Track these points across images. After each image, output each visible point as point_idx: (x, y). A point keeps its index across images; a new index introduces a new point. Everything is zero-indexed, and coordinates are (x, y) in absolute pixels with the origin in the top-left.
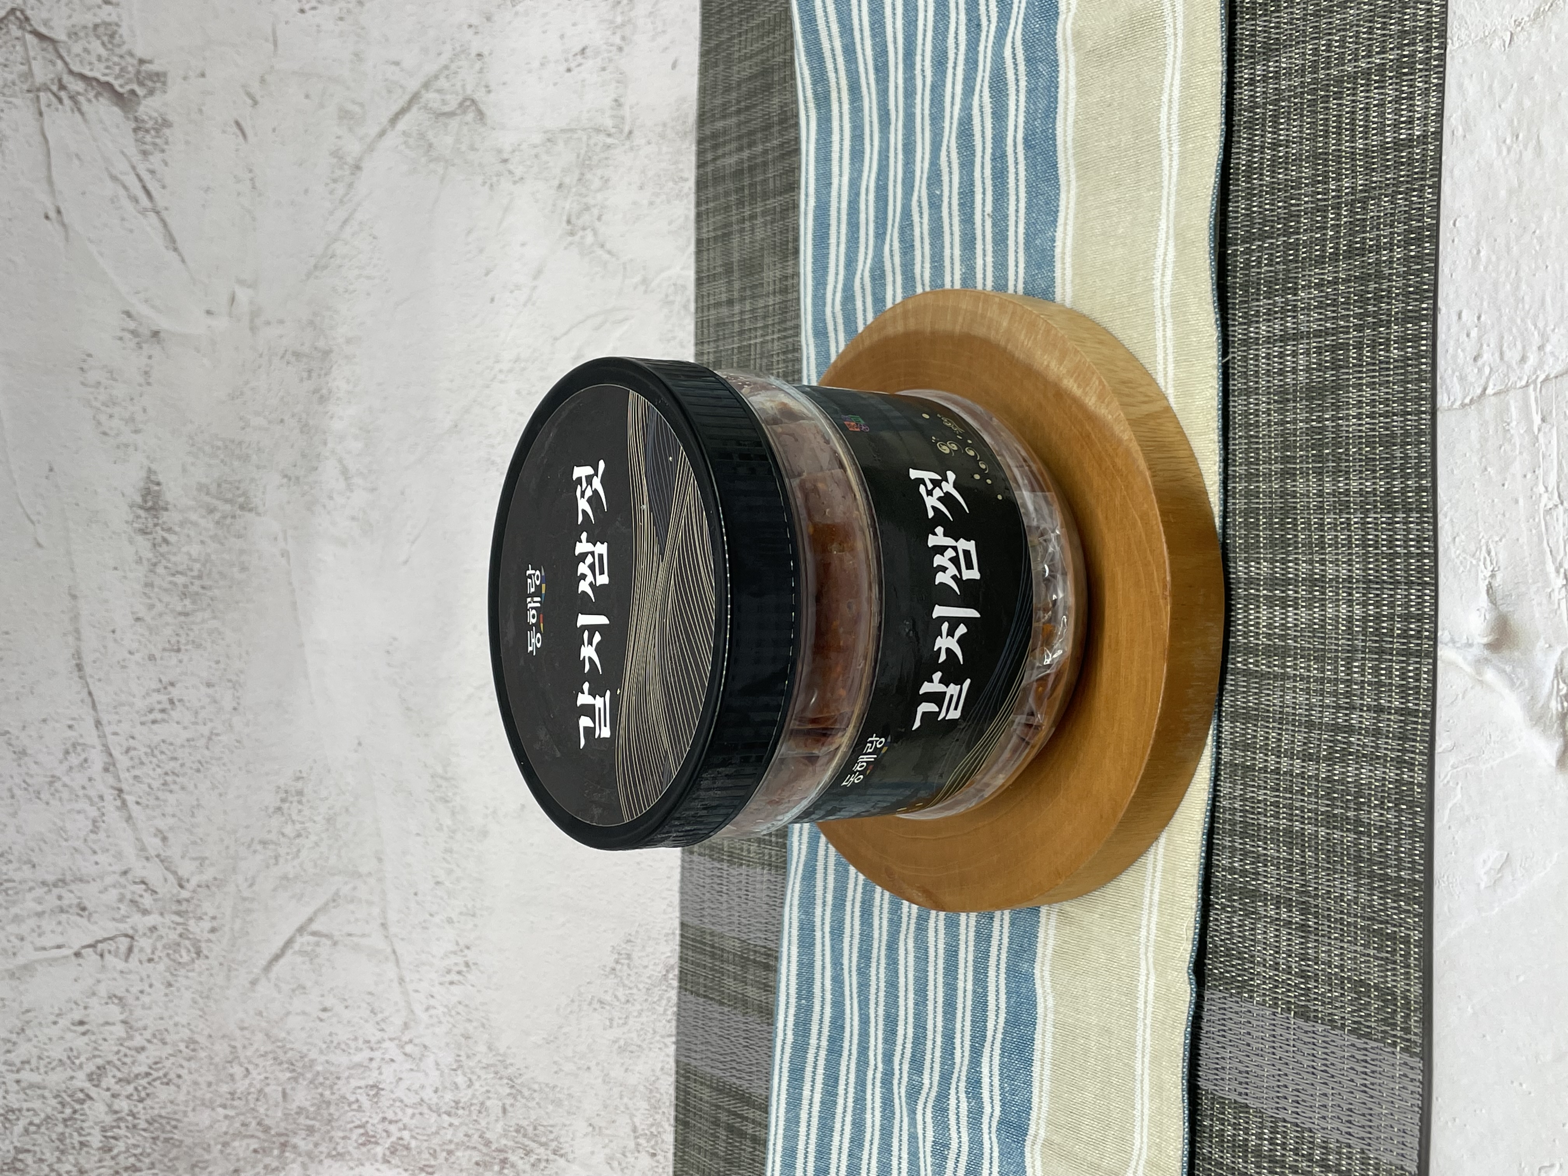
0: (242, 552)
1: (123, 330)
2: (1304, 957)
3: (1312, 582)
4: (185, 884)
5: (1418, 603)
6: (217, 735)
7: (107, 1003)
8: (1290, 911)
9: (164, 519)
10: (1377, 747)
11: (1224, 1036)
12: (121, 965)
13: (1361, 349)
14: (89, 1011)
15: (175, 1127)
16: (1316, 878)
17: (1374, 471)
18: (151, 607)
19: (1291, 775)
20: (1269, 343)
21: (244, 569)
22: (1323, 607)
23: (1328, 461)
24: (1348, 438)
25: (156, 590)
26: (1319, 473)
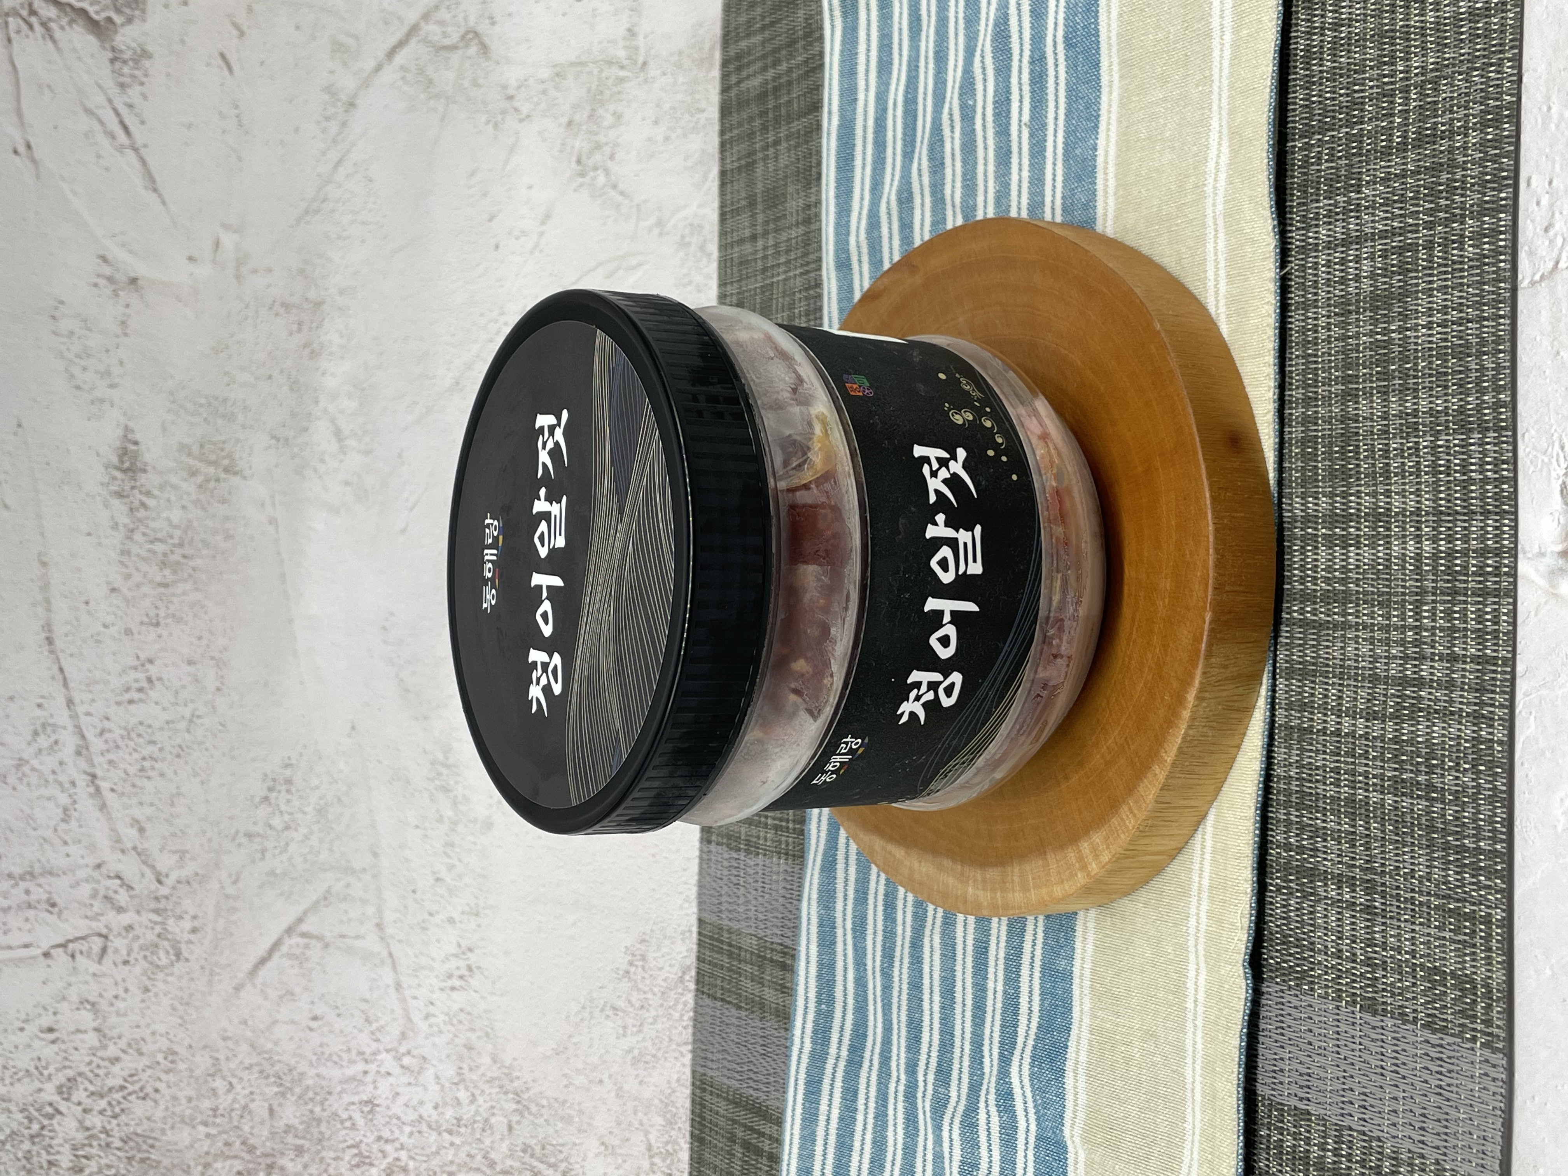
0: (226, 518)
1: (99, 276)
2: (1370, 942)
3: (1377, 517)
4: (162, 878)
5: (1496, 535)
6: (199, 717)
7: (78, 1009)
8: (1354, 891)
9: (143, 481)
10: (1451, 702)
11: (1283, 1035)
12: (94, 967)
13: (1432, 249)
14: (58, 1017)
15: (152, 1146)
16: (1382, 852)
17: (1446, 387)
18: (128, 576)
19: (1354, 737)
20: (1329, 249)
21: (228, 537)
22: (1388, 545)
23: (1394, 378)
24: (1416, 351)
25: (133, 558)
26: (1384, 393)
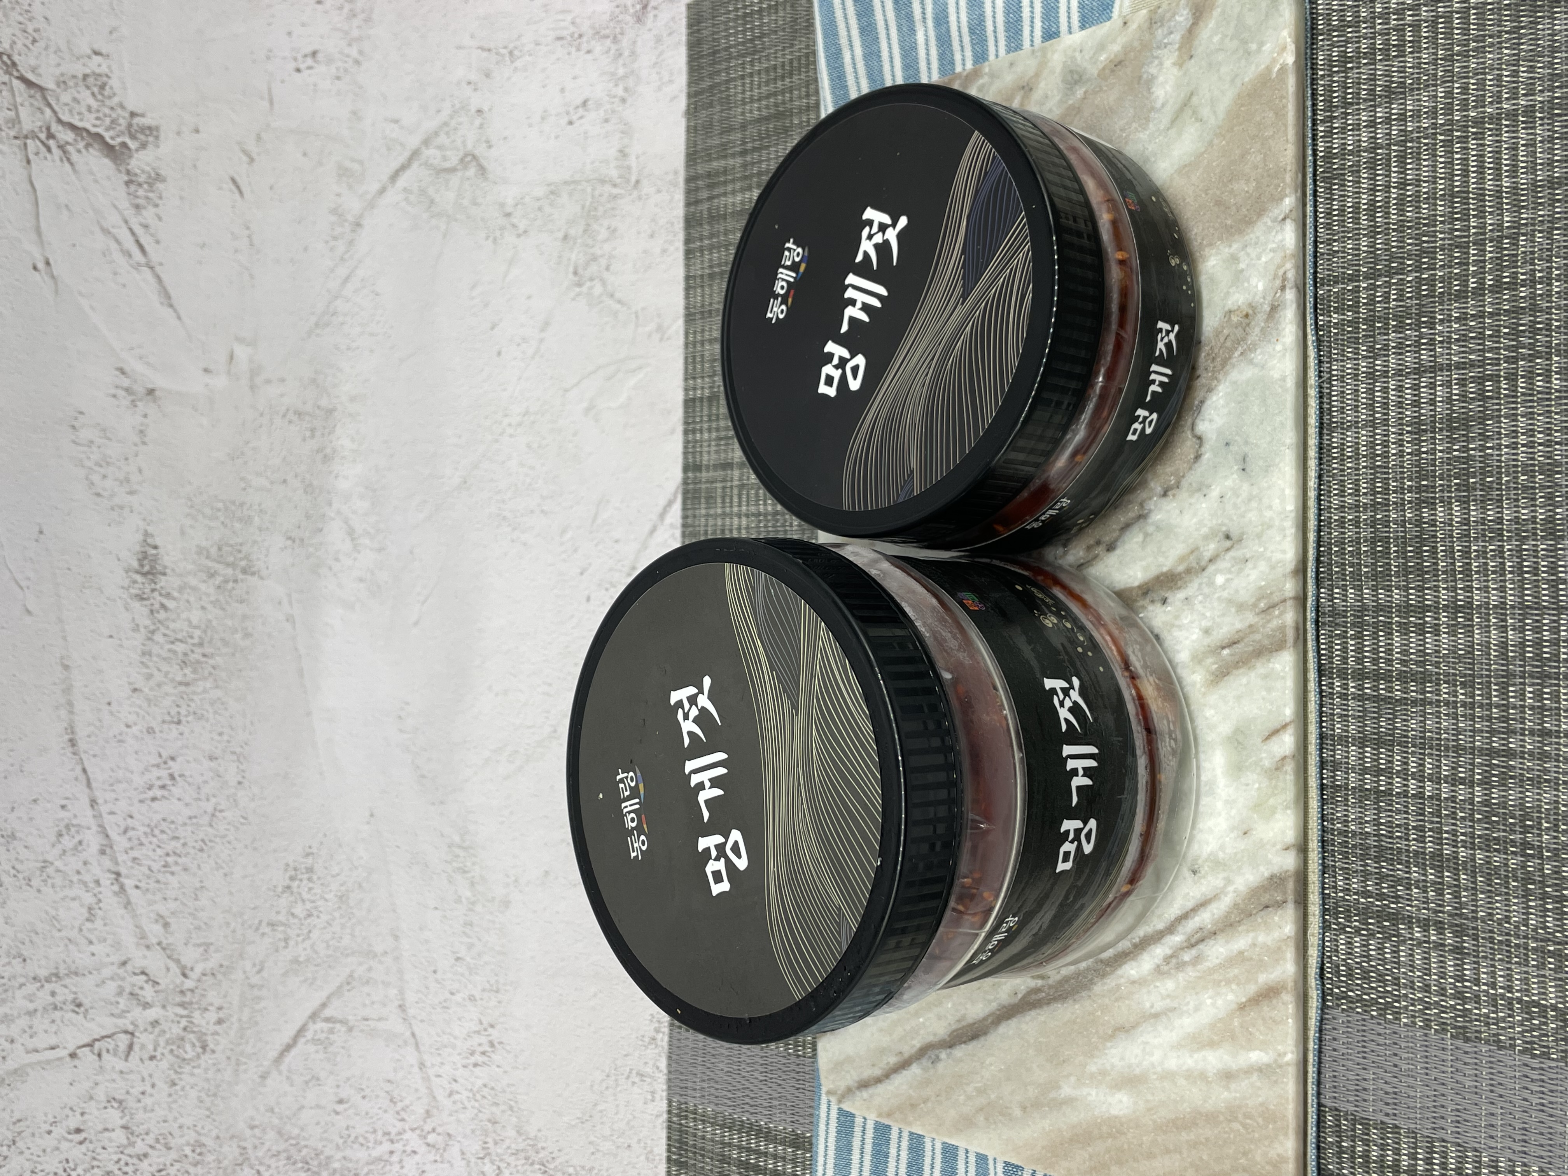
0: (245, 617)
1: (117, 387)
3: (1455, 608)
4: (188, 972)
6: (221, 811)
7: (105, 1108)
9: (162, 584)
12: (120, 1065)
14: (86, 1117)
18: (149, 677)
19: (1438, 799)
21: (247, 635)
22: (1469, 634)
24: (1499, 467)
25: (155, 659)
